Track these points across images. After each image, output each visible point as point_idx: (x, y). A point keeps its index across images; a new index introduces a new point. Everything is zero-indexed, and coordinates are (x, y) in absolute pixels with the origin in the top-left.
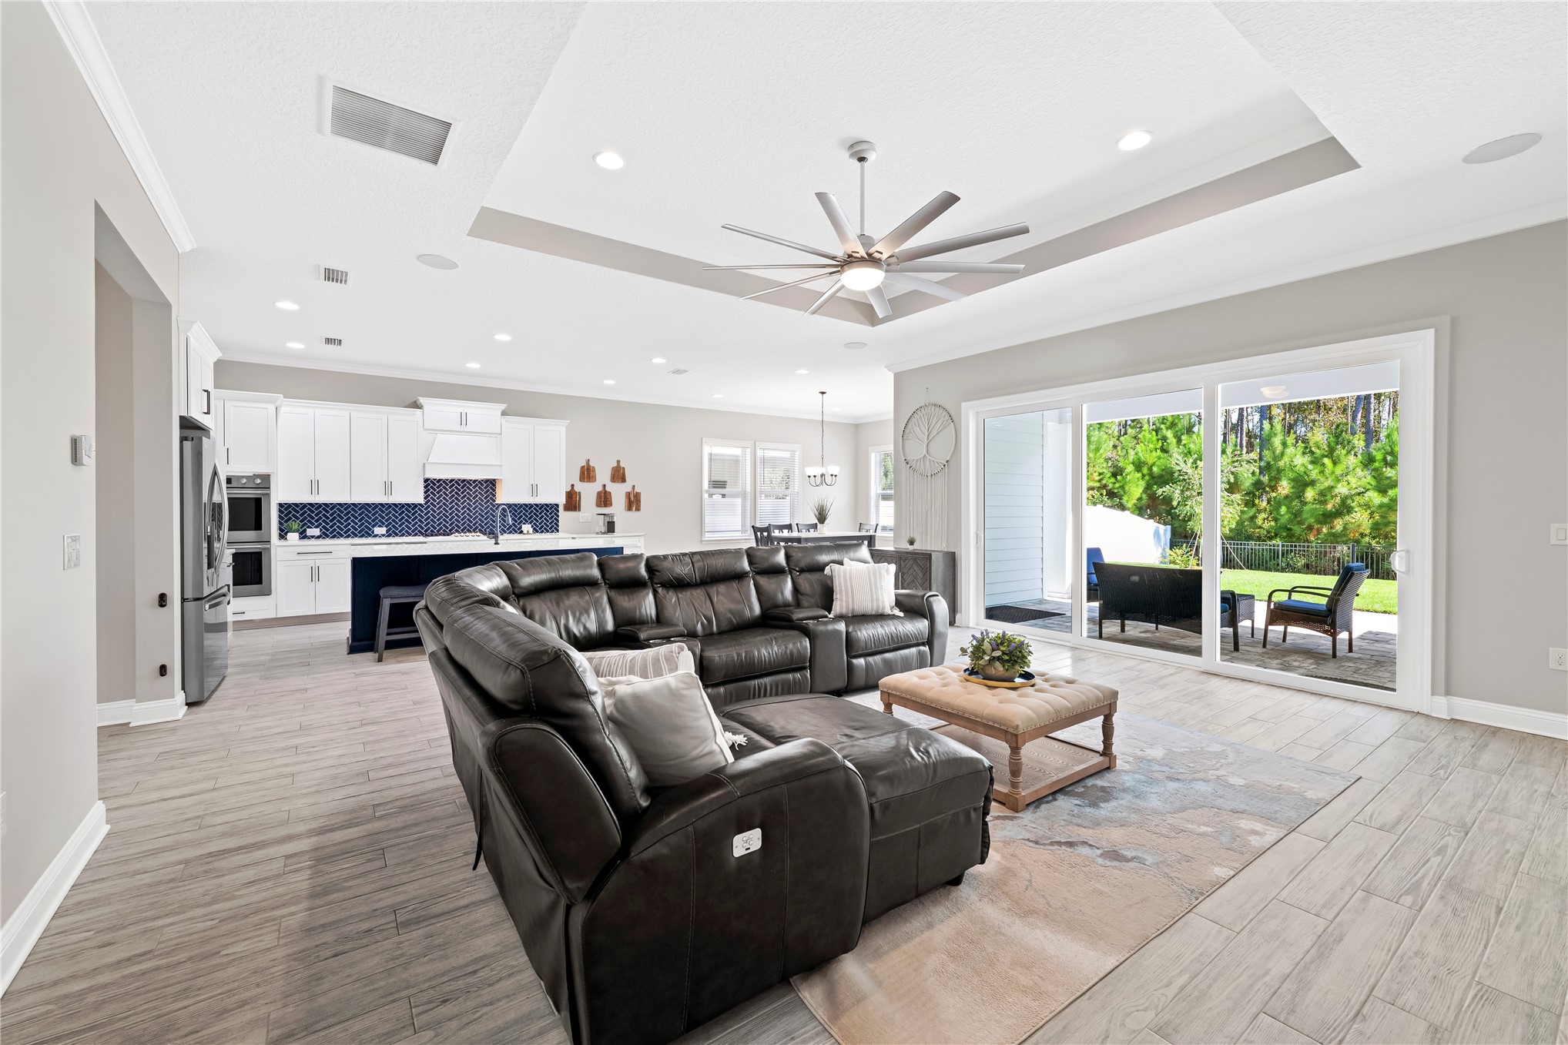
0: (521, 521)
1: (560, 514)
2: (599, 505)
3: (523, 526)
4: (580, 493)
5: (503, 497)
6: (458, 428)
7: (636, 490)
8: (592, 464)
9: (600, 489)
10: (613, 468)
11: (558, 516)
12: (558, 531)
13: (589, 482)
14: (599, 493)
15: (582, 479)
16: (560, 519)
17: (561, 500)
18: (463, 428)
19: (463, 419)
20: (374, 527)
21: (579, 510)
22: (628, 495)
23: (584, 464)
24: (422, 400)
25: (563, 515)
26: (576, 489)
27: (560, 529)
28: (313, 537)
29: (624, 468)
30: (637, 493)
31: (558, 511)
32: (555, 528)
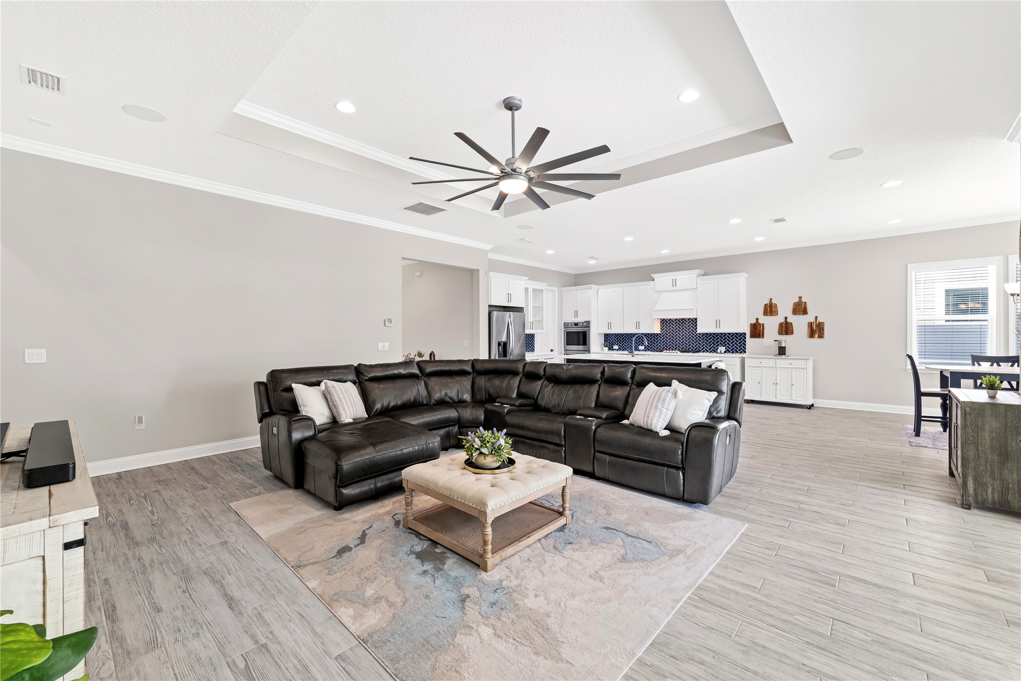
0: (719, 345)
1: (747, 340)
2: (780, 333)
3: (719, 348)
4: (763, 324)
5: (701, 329)
6: (672, 288)
7: (819, 320)
8: (773, 302)
9: (783, 320)
10: (794, 303)
11: (745, 342)
12: (745, 352)
13: (772, 315)
14: (781, 325)
15: (766, 313)
16: (747, 344)
17: (746, 330)
18: (675, 288)
19: (674, 283)
20: (639, 345)
21: (763, 337)
22: (810, 325)
23: (767, 302)
24: (653, 276)
25: (750, 342)
26: (760, 321)
27: (746, 350)
28: (616, 349)
29: (805, 303)
30: (820, 323)
31: (745, 338)
32: (743, 350)
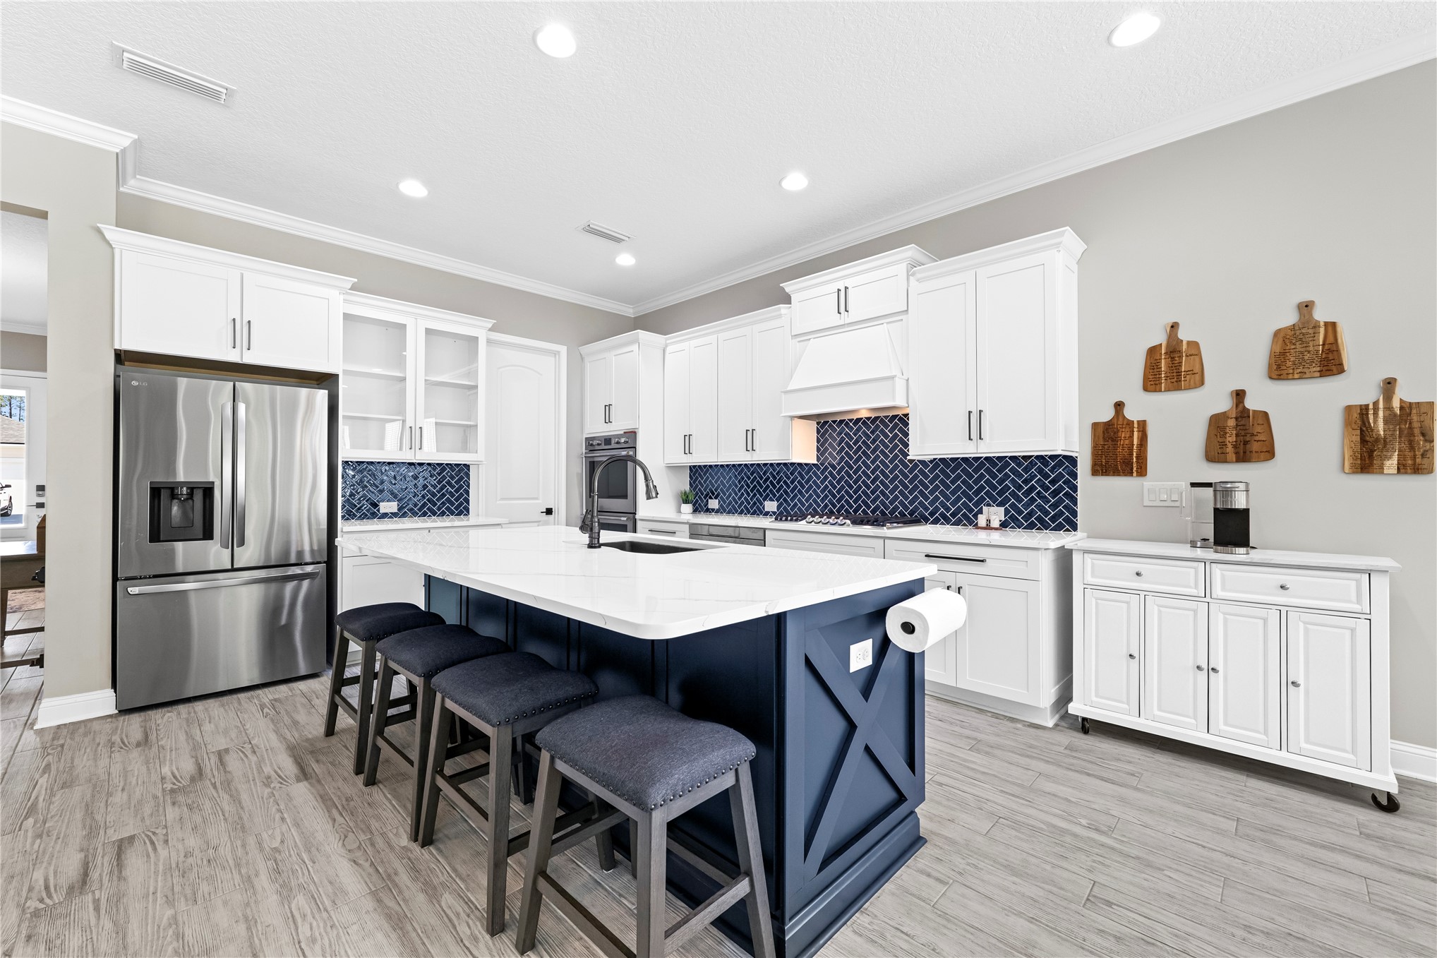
0: (982, 499)
1: (1080, 482)
2: (1215, 454)
3: (985, 509)
4: (1143, 425)
5: (922, 446)
6: (836, 320)
7: (1404, 393)
8: (1184, 335)
9: (1224, 404)
10: (1277, 333)
11: (1075, 488)
12: (1074, 527)
13: (1178, 388)
14: (1217, 423)
15: (1152, 382)
16: (1080, 496)
17: (1078, 445)
18: (845, 319)
19: (843, 300)
20: (764, 500)
21: (1142, 472)
22: (1358, 418)
23: (1160, 338)
24: (788, 287)
25: (1088, 486)
26: (1131, 414)
27: (1080, 521)
29: (1332, 327)
30: (1407, 408)
31: (1075, 476)
32: (1068, 520)
